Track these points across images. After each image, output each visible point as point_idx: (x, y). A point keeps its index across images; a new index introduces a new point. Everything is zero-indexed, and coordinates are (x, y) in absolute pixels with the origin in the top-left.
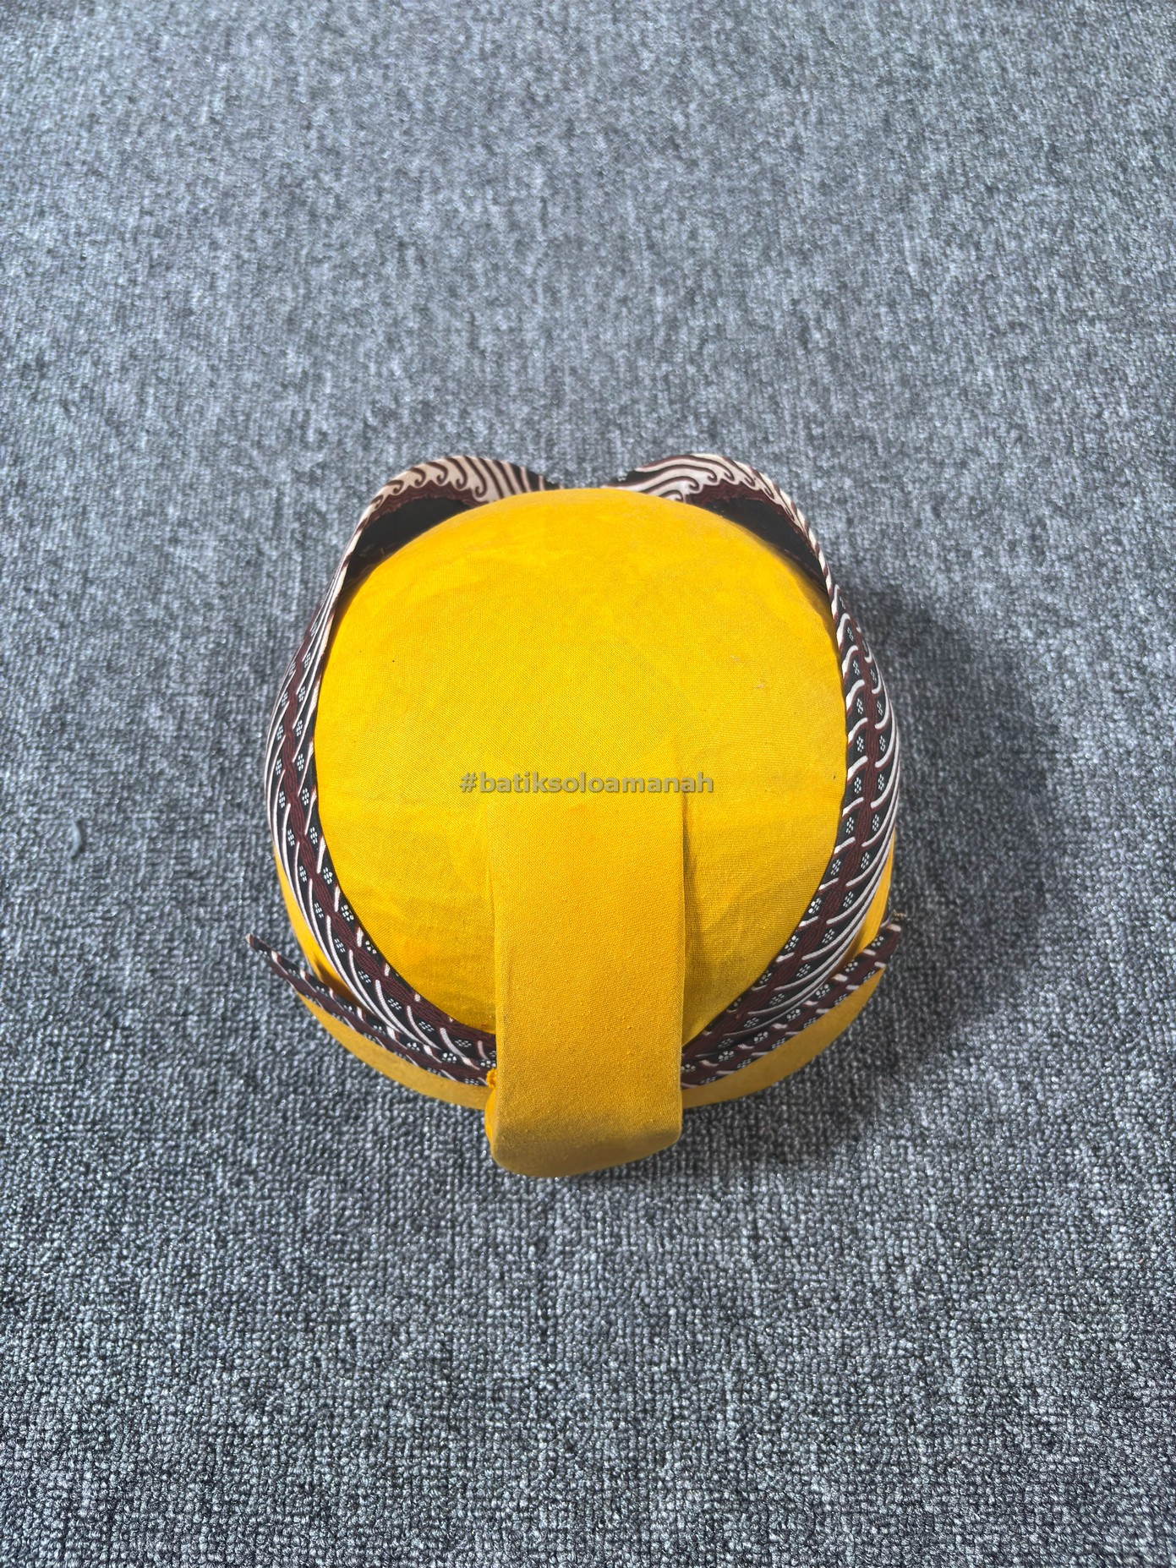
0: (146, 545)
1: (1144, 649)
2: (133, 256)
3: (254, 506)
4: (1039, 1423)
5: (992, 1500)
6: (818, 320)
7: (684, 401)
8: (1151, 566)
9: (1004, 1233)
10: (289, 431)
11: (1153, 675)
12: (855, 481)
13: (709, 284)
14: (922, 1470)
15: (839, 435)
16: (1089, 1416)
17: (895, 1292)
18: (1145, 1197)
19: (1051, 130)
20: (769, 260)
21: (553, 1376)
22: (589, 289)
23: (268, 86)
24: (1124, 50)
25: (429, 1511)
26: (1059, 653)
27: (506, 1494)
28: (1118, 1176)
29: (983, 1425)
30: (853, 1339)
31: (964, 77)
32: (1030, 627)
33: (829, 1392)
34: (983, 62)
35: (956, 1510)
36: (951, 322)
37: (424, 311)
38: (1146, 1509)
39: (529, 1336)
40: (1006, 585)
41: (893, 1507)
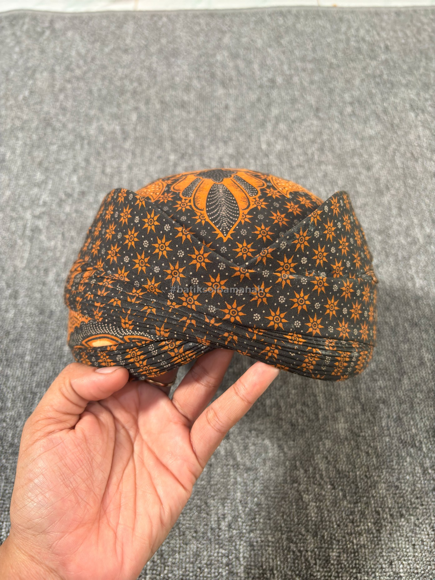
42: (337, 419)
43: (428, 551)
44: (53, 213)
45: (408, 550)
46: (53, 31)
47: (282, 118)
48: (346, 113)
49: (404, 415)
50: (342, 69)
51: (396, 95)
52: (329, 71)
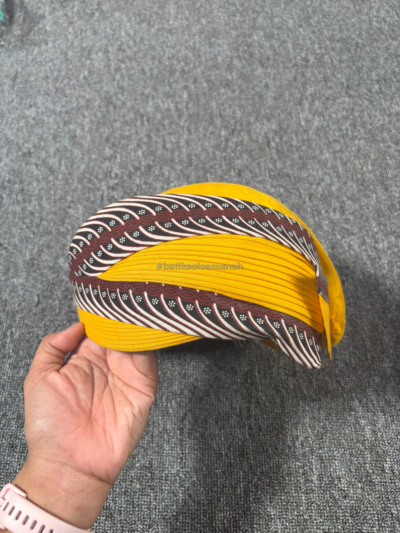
0: (60, 209)
1: (376, 242)
2: (59, 120)
3: (95, 196)
4: (341, 490)
5: (326, 515)
6: (273, 139)
7: (230, 164)
8: (378, 216)
9: (330, 428)
10: (106, 174)
11: (379, 250)
12: (284, 189)
13: (239, 128)
14: (303, 504)
15: (279, 175)
16: (358, 488)
17: (295, 447)
18: (376, 417)
19: (347, 80)
20: (258, 120)
21: (184, 472)
22: (201, 129)
23: (102, 67)
24: (371, 55)
25: (144, 515)
26: (349, 244)
27: (169, 511)
28: (367, 410)
29: (323, 490)
30: (281, 462)
31: (319, 64)
32: (340, 234)
33: (274, 479)
34: (326, 59)
35: (314, 518)
36: (315, 140)
37: (149, 136)
38: (376, 518)
39: (177, 459)
40: (332, 222)
41: (294, 516)
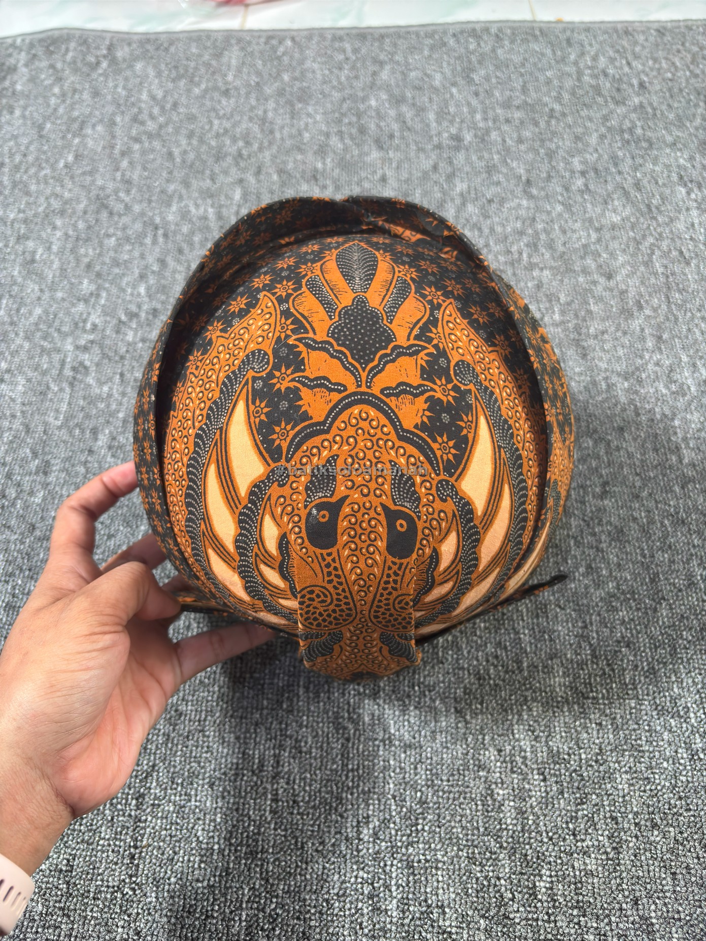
42: (553, 668)
43: (697, 884)
44: (108, 342)
45: (664, 882)
46: (113, 61)
47: (473, 196)
48: (574, 188)
49: (661, 666)
50: (570, 119)
51: (655, 161)
52: (548, 123)
